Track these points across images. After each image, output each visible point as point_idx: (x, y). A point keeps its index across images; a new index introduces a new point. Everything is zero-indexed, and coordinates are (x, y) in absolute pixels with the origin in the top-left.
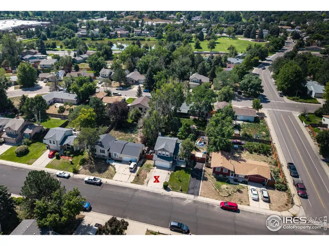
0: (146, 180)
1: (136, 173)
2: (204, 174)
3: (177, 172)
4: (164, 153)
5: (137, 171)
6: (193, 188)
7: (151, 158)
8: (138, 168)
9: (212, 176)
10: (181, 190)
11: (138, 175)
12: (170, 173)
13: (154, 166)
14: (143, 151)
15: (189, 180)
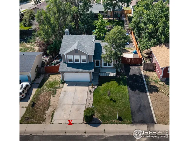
0: (48, 112)
1: (29, 102)
2: (147, 82)
3: (104, 85)
4: (77, 57)
5: (32, 96)
6: (139, 110)
7: (55, 71)
8: (34, 90)
9: (162, 83)
10: (120, 119)
11: (33, 105)
12: (93, 90)
13: (63, 82)
14: (43, 63)
15: (128, 96)
